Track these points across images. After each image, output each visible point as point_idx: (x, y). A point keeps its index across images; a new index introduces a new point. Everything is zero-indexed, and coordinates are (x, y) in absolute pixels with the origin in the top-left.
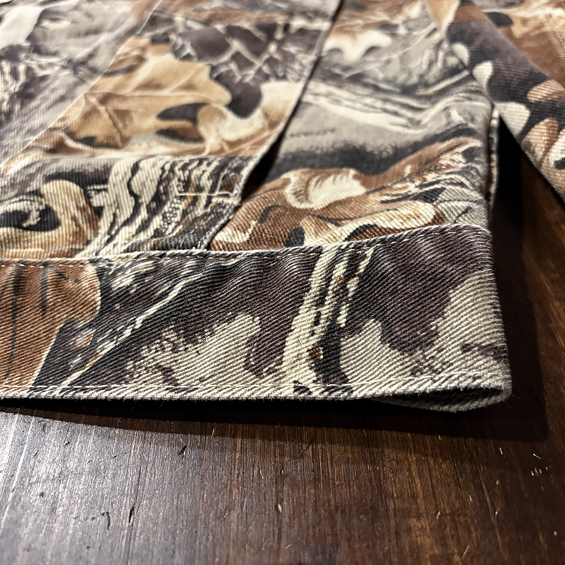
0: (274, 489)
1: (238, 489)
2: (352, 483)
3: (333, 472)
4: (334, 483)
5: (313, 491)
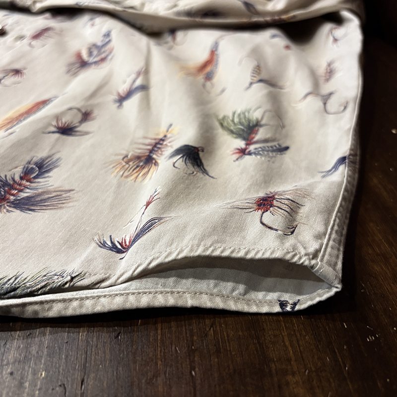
0: (188, 360)
1: (162, 361)
2: (244, 353)
3: (230, 346)
4: (231, 353)
5: (216, 360)
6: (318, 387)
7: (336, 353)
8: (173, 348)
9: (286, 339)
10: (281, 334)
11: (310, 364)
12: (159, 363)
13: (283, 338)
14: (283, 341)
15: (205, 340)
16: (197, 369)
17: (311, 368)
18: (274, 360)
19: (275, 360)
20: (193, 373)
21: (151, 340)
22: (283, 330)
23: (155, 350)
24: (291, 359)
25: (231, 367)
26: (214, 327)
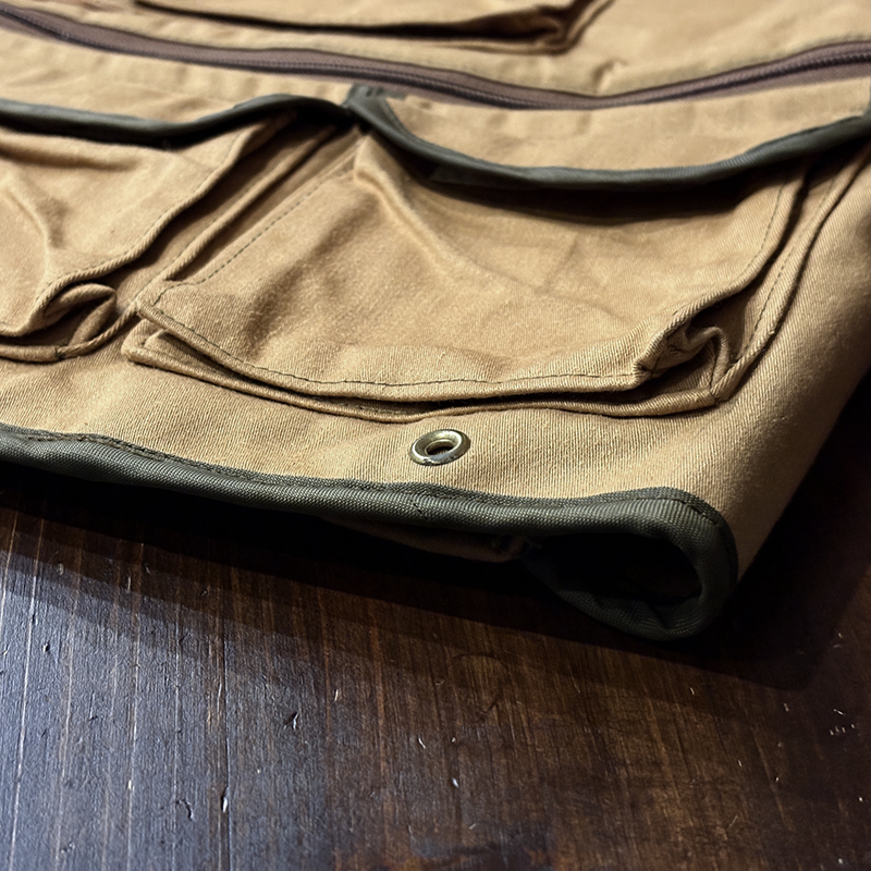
6: (713, 807)
7: (759, 754)
8: (412, 740)
9: (654, 727)
10: (645, 719)
11: (701, 771)
12: (383, 764)
13: (648, 726)
14: (648, 732)
15: (480, 726)
16: (462, 776)
17: (702, 777)
18: (625, 762)
19: (628, 762)
20: (455, 782)
21: (364, 726)
22: (649, 713)
23: (374, 744)
24: (661, 762)
25: (535, 773)
26: (500, 704)
